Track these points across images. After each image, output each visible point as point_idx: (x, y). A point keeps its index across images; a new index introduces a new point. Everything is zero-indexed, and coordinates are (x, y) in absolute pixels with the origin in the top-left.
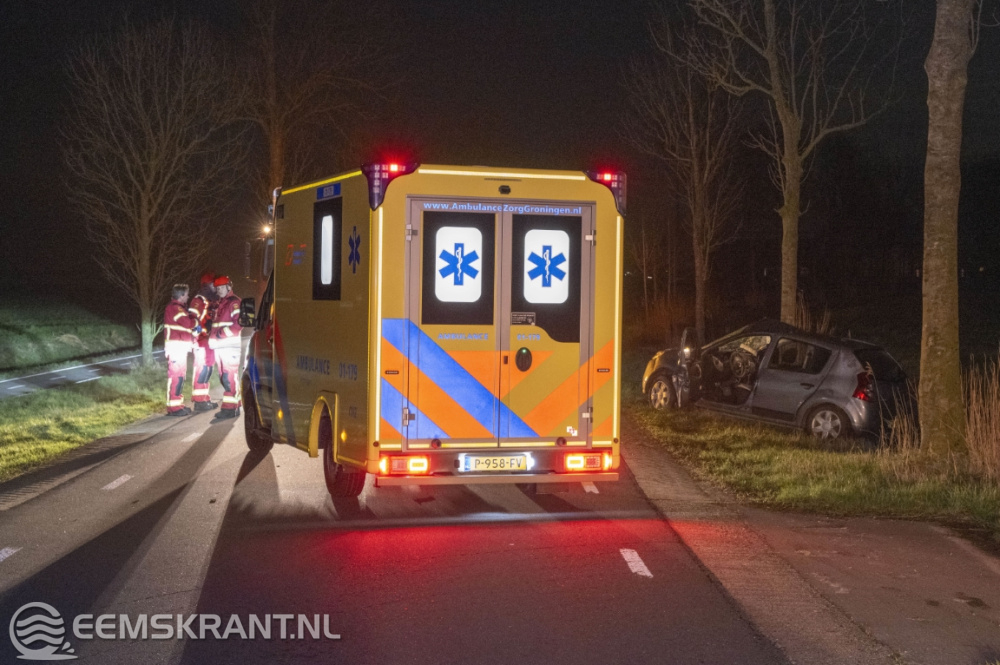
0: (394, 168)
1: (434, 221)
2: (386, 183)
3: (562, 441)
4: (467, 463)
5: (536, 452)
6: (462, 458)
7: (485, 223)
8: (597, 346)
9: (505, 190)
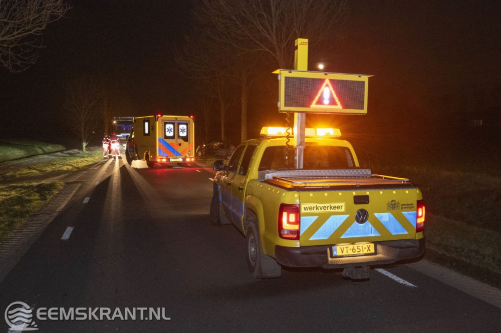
0: (159, 115)
1: (165, 124)
2: (158, 118)
3: (186, 156)
4: (172, 160)
5: (182, 158)
6: (171, 159)
7: (173, 124)
8: (191, 142)
9: (176, 119)
